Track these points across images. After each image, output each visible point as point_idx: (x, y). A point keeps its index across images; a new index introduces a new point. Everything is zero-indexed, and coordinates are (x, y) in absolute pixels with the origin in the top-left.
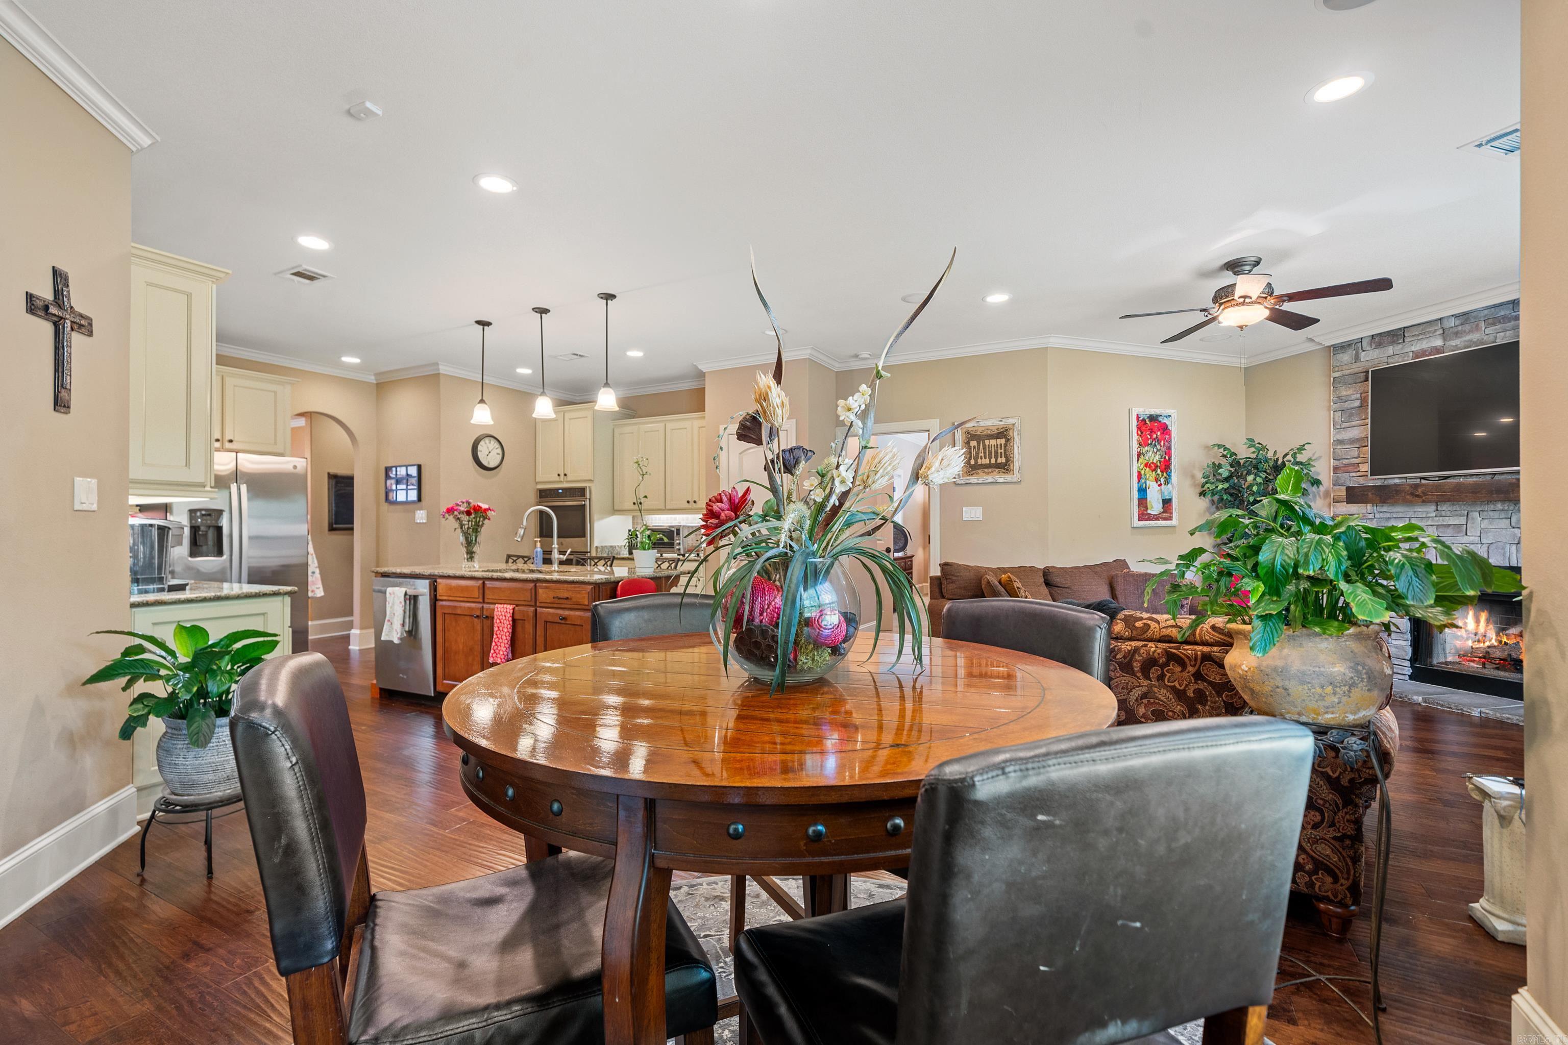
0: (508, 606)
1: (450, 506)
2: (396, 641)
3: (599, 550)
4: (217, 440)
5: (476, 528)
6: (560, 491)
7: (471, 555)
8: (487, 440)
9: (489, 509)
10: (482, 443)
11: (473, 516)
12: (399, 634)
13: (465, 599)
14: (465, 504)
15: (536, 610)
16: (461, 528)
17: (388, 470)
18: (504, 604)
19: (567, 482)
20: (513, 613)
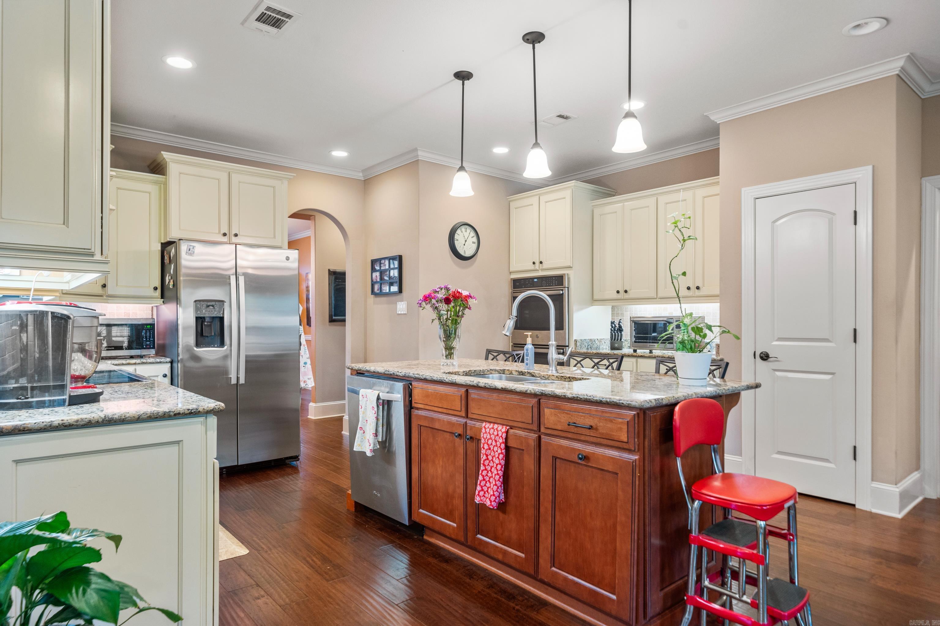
0: (500, 427)
1: (427, 293)
2: (369, 454)
3: (578, 344)
4: (225, 235)
5: (456, 319)
6: (536, 280)
7: (449, 351)
8: (463, 228)
9: (470, 296)
10: (458, 231)
11: (452, 304)
12: (372, 445)
13: (445, 411)
14: (443, 290)
15: (539, 438)
16: (439, 319)
17: (373, 262)
18: (494, 423)
19: (542, 270)
20: (506, 439)
